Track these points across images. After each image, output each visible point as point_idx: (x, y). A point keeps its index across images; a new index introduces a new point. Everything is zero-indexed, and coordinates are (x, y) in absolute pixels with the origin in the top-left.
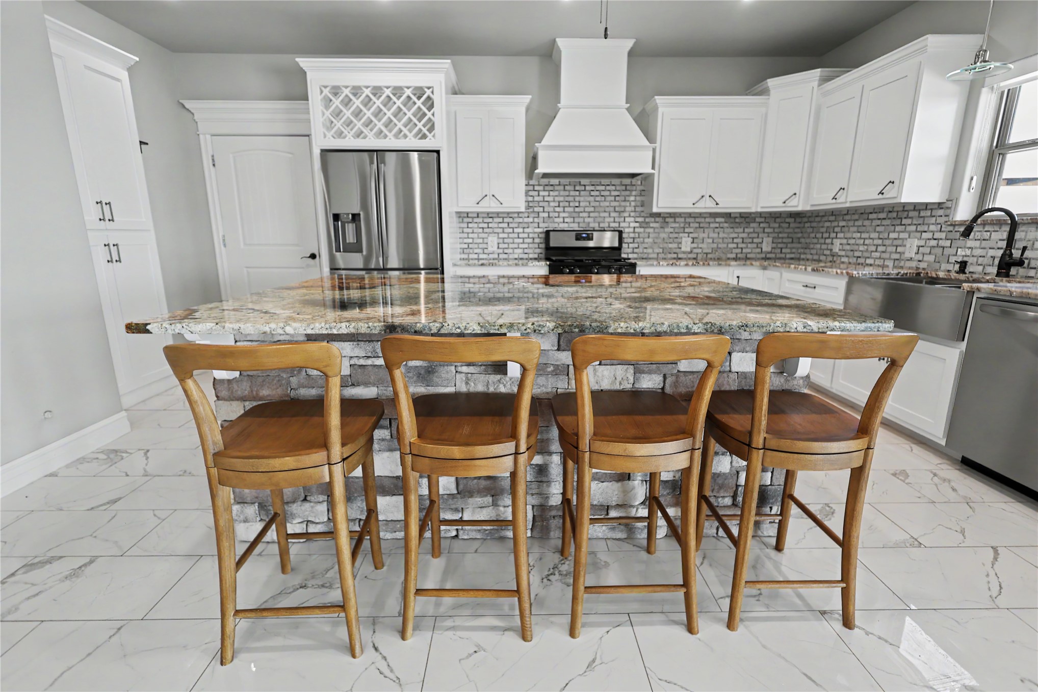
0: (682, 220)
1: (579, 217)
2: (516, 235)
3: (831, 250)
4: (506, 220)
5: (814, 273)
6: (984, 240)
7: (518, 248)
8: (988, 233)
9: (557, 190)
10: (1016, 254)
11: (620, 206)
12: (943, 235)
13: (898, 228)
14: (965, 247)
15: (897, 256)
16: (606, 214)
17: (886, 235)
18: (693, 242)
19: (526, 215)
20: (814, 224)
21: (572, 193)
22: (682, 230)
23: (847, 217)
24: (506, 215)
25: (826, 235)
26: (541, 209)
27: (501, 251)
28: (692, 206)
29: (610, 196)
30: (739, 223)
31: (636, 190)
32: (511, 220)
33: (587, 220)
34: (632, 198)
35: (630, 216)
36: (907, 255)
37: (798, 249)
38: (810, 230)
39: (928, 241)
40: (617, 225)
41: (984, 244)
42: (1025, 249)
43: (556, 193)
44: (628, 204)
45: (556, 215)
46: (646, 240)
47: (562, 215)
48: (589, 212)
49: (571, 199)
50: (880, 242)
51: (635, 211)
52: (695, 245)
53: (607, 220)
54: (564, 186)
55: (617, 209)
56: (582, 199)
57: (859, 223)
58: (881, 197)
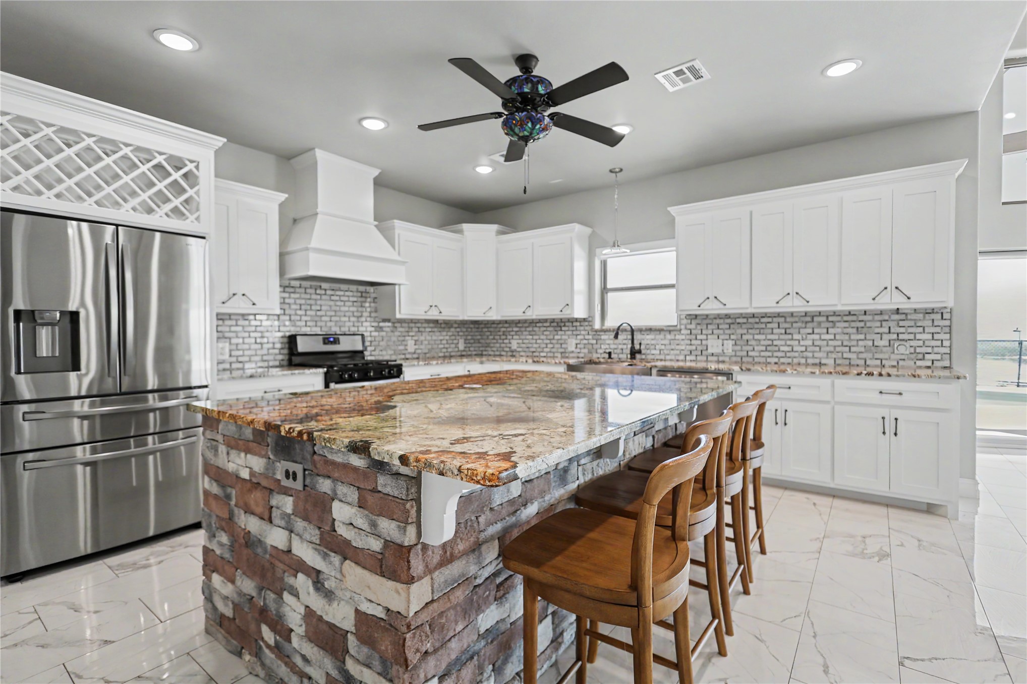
0: (406, 325)
1: (321, 321)
2: (253, 340)
3: (510, 348)
4: (240, 323)
5: (534, 364)
7: (256, 355)
9: (298, 293)
10: (637, 347)
11: (357, 311)
12: (590, 337)
13: (560, 333)
15: (563, 350)
16: (347, 319)
17: (552, 337)
18: (415, 345)
20: (492, 329)
21: (314, 297)
22: (406, 334)
23: (519, 325)
24: (240, 317)
25: (503, 337)
28: (424, 313)
29: (349, 301)
30: (444, 328)
31: (370, 297)
32: (246, 323)
33: (329, 324)
34: (367, 305)
35: (366, 321)
36: (570, 349)
37: (479, 347)
38: (489, 333)
39: (581, 341)
40: (356, 329)
42: (640, 344)
43: (297, 296)
44: (364, 309)
45: (298, 318)
46: (381, 343)
47: (304, 318)
48: (331, 316)
49: (312, 302)
50: (548, 341)
51: (370, 316)
52: (417, 347)
53: (348, 324)
54: (305, 288)
55: (356, 314)
56: (323, 302)
57: (530, 329)
58: (561, 313)
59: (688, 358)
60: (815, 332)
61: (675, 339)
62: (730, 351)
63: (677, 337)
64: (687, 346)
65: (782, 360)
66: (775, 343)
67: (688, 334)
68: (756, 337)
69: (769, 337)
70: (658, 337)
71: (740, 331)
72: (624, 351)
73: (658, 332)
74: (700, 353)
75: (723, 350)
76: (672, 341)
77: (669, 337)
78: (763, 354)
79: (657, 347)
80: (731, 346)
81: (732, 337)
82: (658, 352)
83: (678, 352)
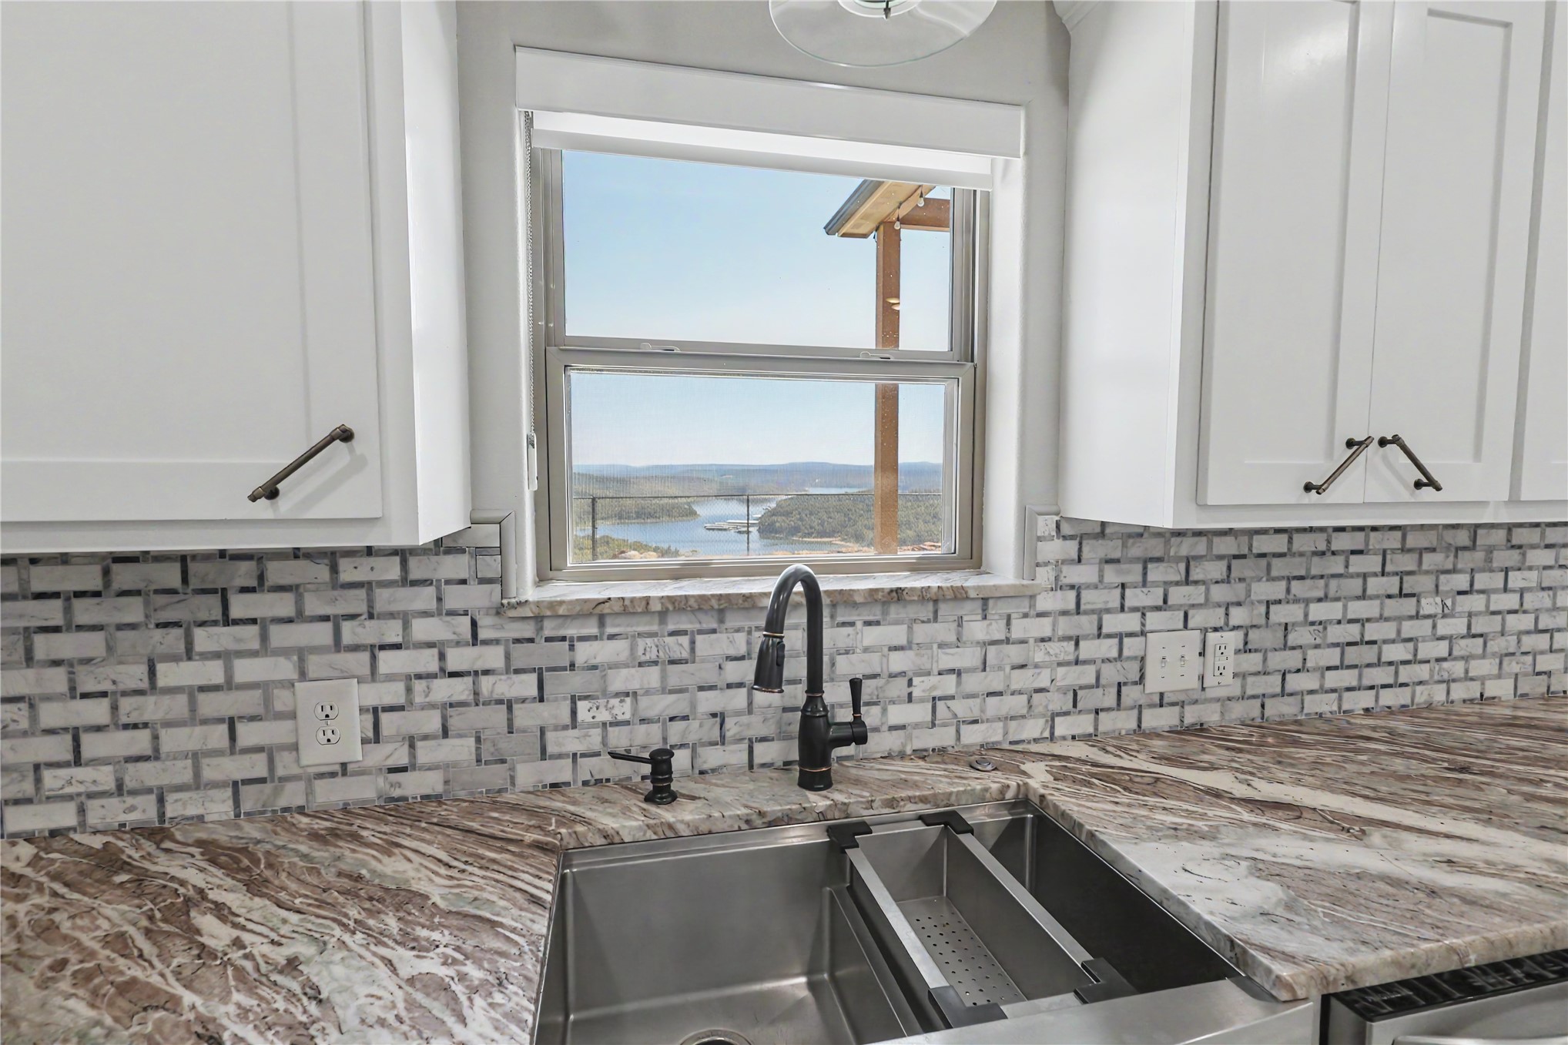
6: (672, 662)
8: (685, 640)
12: (493, 657)
13: (213, 640)
14: (605, 693)
17: (128, 677)
36: (316, 755)
39: (419, 686)
41: (677, 676)
42: (855, 684)
50: (92, 711)
58: (263, 509)
59: (1062, 727)
60: (1477, 586)
61: (1008, 641)
62: (1228, 677)
63: (1020, 628)
64: (1061, 671)
65: (1389, 698)
66: (1373, 632)
67: (1064, 613)
68: (1318, 611)
69: (1357, 609)
70: (922, 632)
71: (1265, 590)
72: (732, 728)
73: (926, 611)
74: (1110, 700)
75: (1202, 678)
76: (992, 651)
77: (977, 630)
78: (1333, 679)
79: (921, 687)
80: (1230, 652)
81: (1238, 616)
82: (919, 713)
83: (1018, 704)
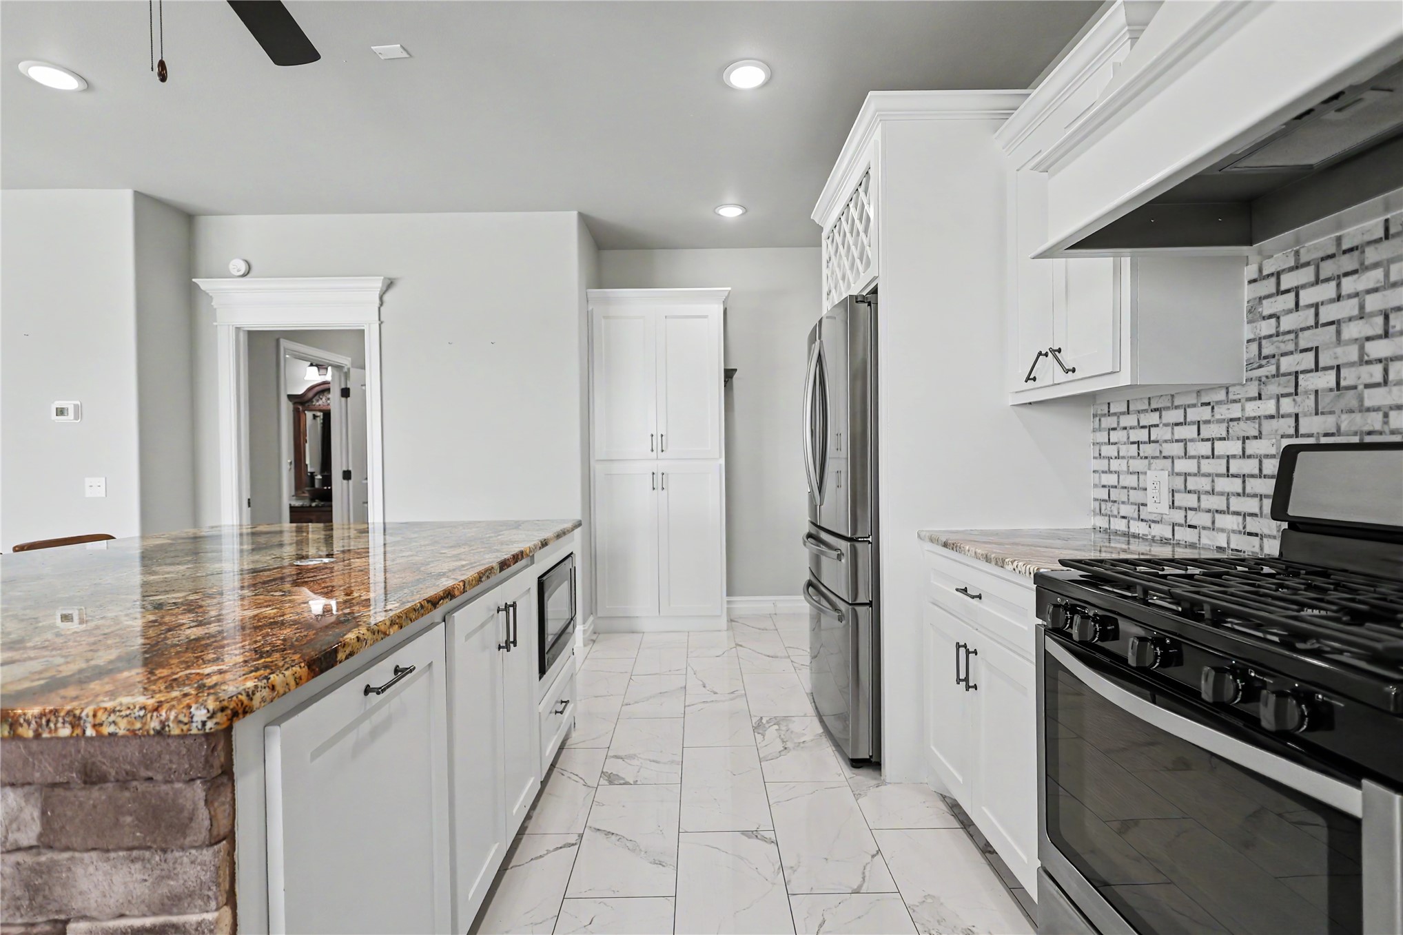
2: (1220, 466)
4: (1193, 415)
19: (1253, 390)
24: (1192, 400)
26: (1308, 360)
27: (1178, 516)
32: (1205, 413)
